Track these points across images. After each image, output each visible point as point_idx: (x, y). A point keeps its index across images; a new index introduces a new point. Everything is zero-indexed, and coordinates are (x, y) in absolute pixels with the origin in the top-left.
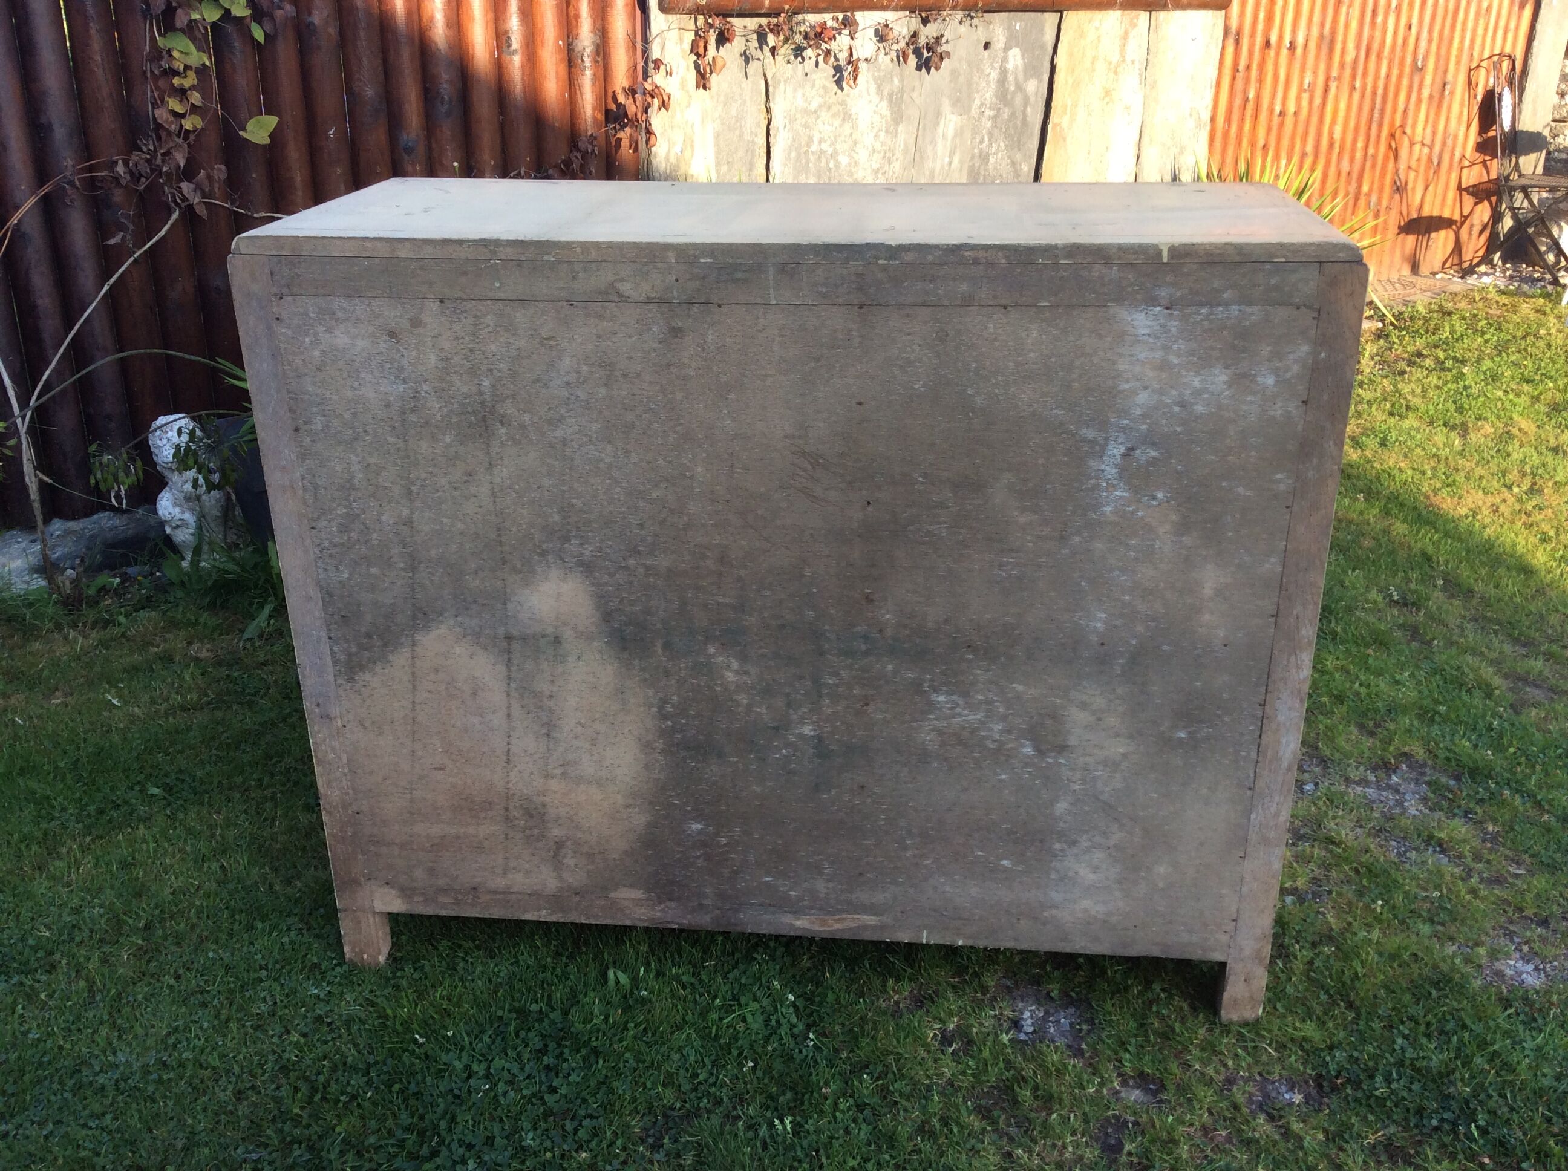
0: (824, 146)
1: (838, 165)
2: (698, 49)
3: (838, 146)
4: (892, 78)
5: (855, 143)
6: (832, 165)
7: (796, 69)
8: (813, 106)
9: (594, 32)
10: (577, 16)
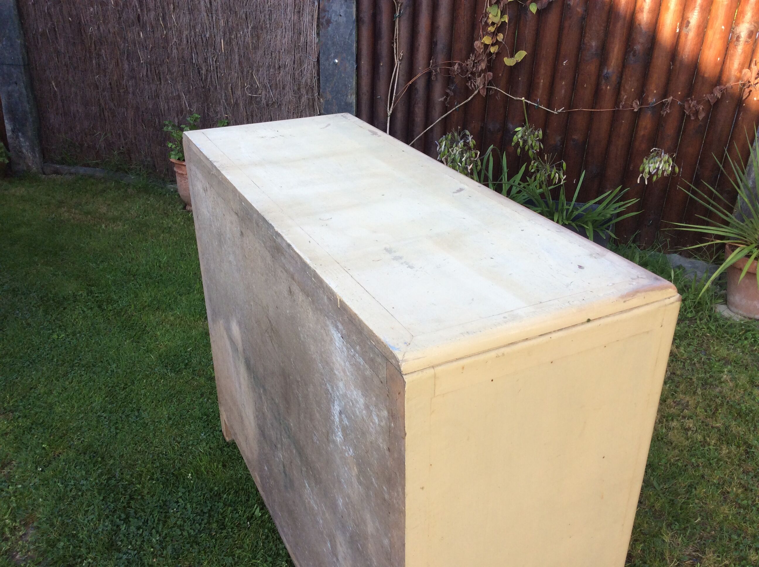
9: (750, 23)
10: (742, 12)
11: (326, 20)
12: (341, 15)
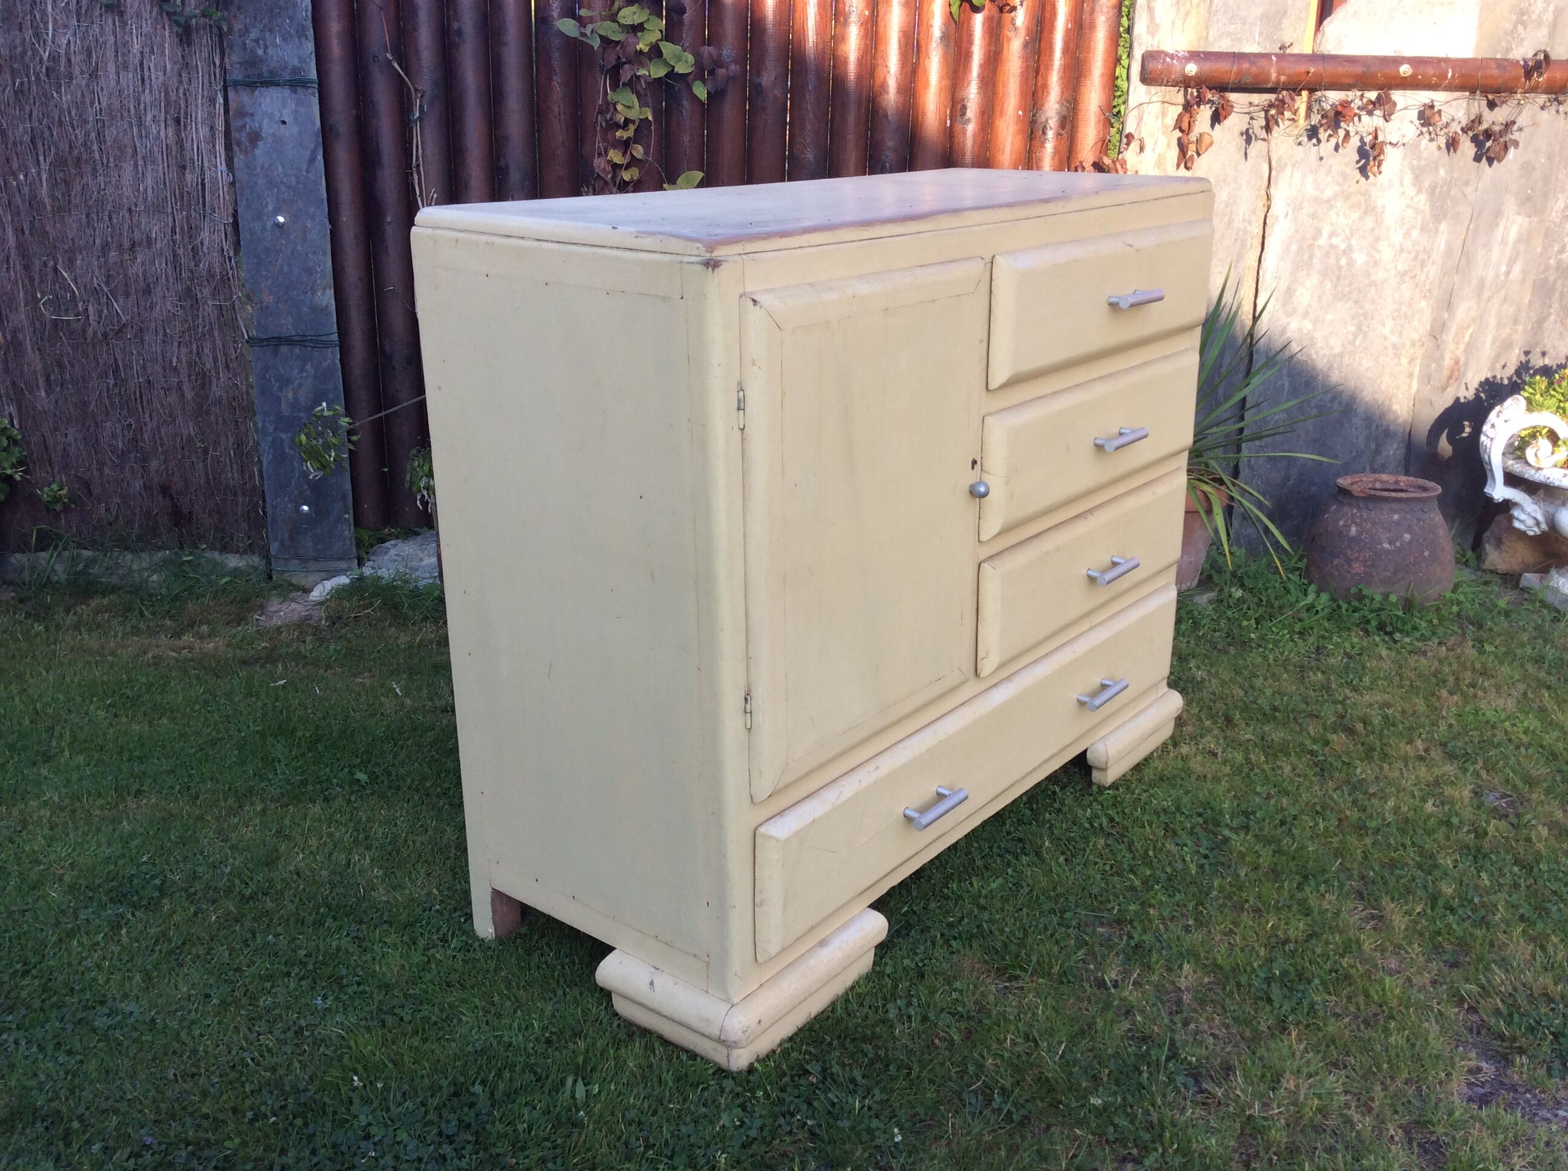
0: (1335, 241)
1: (1351, 263)
2: (1183, 125)
3: (1354, 242)
4: (1437, 168)
5: (1378, 239)
6: (1343, 262)
7: (1310, 150)
8: (1328, 193)
9: (1060, 102)
10: (1045, 86)
11: (249, 135)
12: (284, 122)
